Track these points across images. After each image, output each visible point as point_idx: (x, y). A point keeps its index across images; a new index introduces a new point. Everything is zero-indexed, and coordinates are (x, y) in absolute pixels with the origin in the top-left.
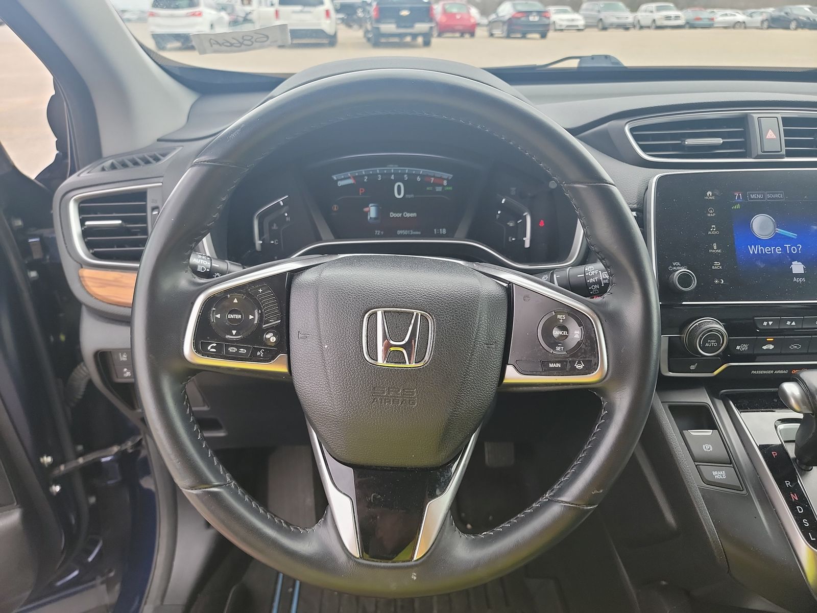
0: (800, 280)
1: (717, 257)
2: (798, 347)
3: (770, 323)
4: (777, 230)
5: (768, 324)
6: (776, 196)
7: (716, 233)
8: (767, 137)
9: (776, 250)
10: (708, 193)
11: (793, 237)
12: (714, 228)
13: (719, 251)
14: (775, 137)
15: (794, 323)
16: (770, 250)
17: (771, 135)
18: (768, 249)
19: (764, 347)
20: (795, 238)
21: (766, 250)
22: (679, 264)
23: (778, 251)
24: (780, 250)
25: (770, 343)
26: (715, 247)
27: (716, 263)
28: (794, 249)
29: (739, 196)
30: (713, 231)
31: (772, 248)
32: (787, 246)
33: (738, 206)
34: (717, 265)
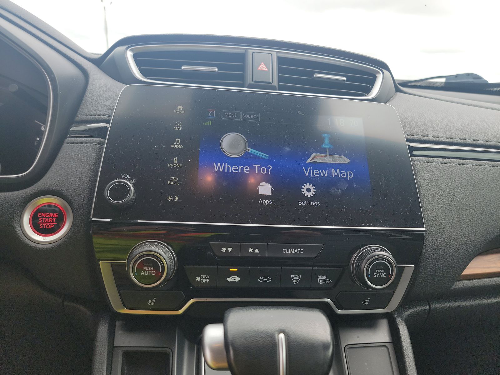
0: (267, 202)
1: (174, 172)
2: (268, 280)
3: (230, 249)
4: (248, 150)
5: (227, 250)
6: (251, 116)
7: (179, 147)
8: (259, 69)
9: (245, 169)
10: (178, 108)
11: (265, 157)
12: (178, 142)
13: (180, 166)
14: (266, 69)
15: (257, 251)
16: (237, 169)
17: (263, 67)
18: (235, 167)
19: (229, 279)
20: (267, 158)
21: (233, 169)
22: (128, 176)
23: (246, 171)
24: (249, 169)
25: (234, 274)
26: (175, 161)
27: (173, 178)
28: (264, 170)
29: (212, 114)
30: (176, 144)
31: (240, 167)
32: (257, 166)
33: (210, 123)
34: (174, 180)
